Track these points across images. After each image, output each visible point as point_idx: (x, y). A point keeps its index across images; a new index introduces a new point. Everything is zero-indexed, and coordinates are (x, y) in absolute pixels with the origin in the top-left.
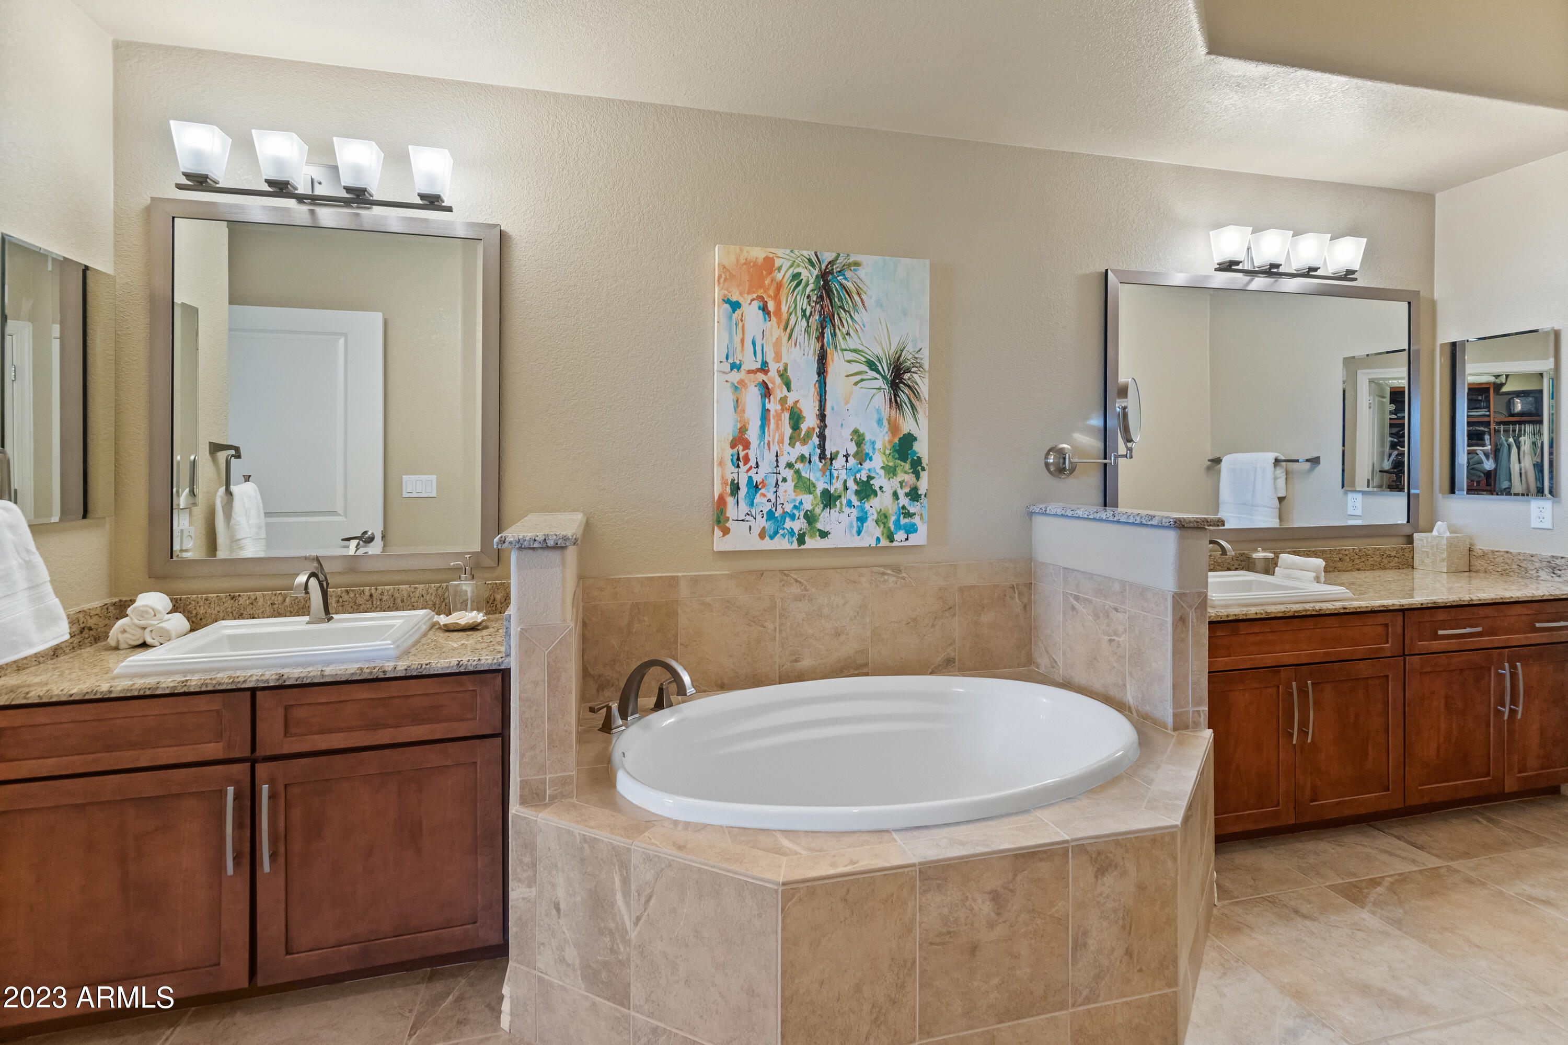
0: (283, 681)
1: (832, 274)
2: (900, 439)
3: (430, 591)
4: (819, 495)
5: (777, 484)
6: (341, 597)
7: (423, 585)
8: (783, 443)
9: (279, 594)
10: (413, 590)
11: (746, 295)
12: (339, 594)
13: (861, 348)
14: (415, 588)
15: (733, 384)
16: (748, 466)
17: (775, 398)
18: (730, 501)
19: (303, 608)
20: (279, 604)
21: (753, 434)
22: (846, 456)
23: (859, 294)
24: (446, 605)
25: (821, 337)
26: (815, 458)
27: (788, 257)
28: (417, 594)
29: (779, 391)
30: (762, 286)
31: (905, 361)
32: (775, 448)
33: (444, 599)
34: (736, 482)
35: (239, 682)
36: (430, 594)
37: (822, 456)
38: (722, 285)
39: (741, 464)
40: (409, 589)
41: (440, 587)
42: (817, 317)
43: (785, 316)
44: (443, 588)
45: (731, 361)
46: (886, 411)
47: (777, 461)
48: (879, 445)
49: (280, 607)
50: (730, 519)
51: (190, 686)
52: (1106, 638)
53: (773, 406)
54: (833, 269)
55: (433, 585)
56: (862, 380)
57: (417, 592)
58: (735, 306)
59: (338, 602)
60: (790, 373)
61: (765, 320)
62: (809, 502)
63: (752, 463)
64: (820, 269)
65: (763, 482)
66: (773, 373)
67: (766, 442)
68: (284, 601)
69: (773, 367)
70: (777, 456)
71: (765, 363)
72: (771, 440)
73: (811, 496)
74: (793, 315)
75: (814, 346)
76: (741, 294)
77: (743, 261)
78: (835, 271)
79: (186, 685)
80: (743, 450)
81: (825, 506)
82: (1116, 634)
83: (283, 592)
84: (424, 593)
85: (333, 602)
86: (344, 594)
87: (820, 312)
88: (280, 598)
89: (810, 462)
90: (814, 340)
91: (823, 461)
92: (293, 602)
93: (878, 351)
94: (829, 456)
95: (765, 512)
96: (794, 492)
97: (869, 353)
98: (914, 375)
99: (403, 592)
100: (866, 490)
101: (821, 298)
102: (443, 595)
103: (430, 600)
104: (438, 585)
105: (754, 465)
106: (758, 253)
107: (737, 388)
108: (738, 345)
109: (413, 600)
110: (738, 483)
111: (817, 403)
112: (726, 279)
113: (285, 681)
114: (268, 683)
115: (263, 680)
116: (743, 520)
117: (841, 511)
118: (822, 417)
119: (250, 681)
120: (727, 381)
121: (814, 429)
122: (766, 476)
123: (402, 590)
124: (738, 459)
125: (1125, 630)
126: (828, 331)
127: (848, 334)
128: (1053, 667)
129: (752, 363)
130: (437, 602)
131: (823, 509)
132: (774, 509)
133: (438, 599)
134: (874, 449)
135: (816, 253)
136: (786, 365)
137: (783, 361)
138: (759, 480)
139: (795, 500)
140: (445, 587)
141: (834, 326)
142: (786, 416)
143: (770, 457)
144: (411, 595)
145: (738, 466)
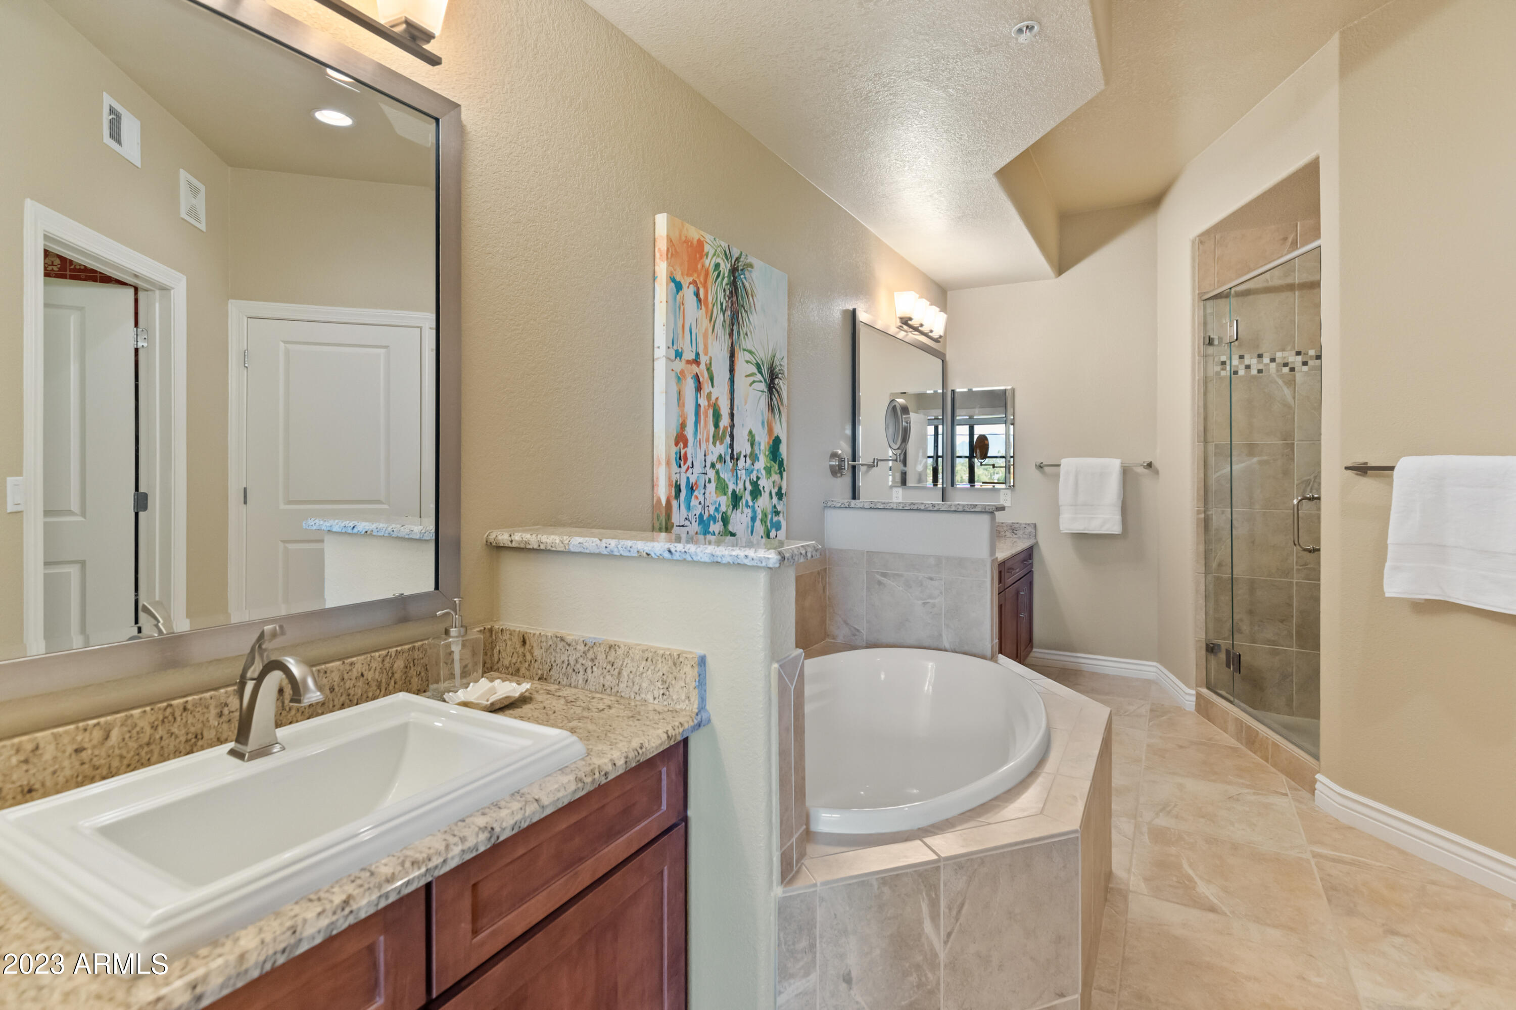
0: (496, 838)
1: (738, 270)
2: (774, 441)
3: (374, 665)
4: (730, 495)
5: (705, 485)
6: (226, 705)
7: (363, 657)
8: (709, 442)
9: (95, 725)
10: (348, 668)
11: (686, 276)
12: (223, 700)
13: (753, 350)
14: (352, 664)
15: (677, 373)
16: (686, 466)
17: (704, 393)
18: (674, 503)
19: (148, 744)
20: (94, 747)
21: (689, 432)
22: (745, 456)
23: (752, 296)
24: (395, 683)
25: (731, 334)
26: (728, 458)
27: (712, 244)
28: (355, 673)
29: (707, 388)
30: (696, 270)
31: (775, 368)
32: (704, 446)
33: (393, 674)
34: (678, 483)
35: (436, 867)
36: (372, 671)
37: (732, 458)
38: (669, 260)
39: (682, 463)
40: (342, 668)
41: (387, 656)
42: (729, 313)
43: (710, 306)
44: (391, 657)
45: (675, 347)
46: (766, 413)
47: (705, 460)
48: (762, 447)
49: (96, 752)
50: (675, 525)
51: (359, 909)
52: (920, 602)
53: (703, 402)
54: (738, 266)
55: (377, 654)
56: (754, 382)
57: (354, 670)
58: (679, 287)
59: (221, 715)
60: (713, 368)
61: (698, 308)
62: (724, 502)
63: (689, 463)
64: (731, 264)
65: (696, 483)
66: (703, 366)
67: (698, 439)
68: (107, 737)
69: (703, 359)
70: (705, 455)
71: (698, 354)
72: (701, 438)
73: (726, 497)
74: (715, 307)
75: (728, 342)
76: (682, 274)
77: (683, 238)
78: (739, 269)
79: (351, 912)
80: (684, 448)
81: (733, 508)
82: (930, 597)
83: (102, 720)
84: (364, 669)
85: (211, 719)
86: (231, 698)
87: (731, 307)
88: (97, 734)
89: (725, 462)
90: (727, 336)
91: (732, 461)
92: (127, 736)
93: (762, 355)
94: (735, 457)
95: (697, 516)
96: (716, 493)
97: (758, 356)
98: (780, 381)
99: (333, 674)
100: (756, 492)
101: (731, 292)
102: (391, 667)
103: (373, 679)
104: (384, 653)
105: (691, 466)
106: (694, 234)
107: (680, 377)
108: (680, 331)
109: (349, 684)
110: (680, 484)
111: (729, 401)
112: (672, 254)
113: (498, 838)
114: (477, 850)
115: (469, 848)
116: (683, 526)
117: (742, 512)
118: (732, 415)
119: (453, 858)
120: (673, 370)
121: (727, 427)
122: (698, 477)
123: (332, 672)
124: (680, 458)
125: (941, 593)
126: (735, 328)
127: (746, 334)
128: (854, 635)
129: (689, 355)
130: (384, 681)
131: (733, 510)
132: (703, 513)
133: (385, 675)
134: (760, 450)
135: (729, 246)
136: (711, 358)
137: (709, 355)
138: (694, 482)
139: (716, 502)
140: (393, 655)
141: (739, 323)
142: (711, 412)
143: (700, 456)
144: (346, 676)
145: (680, 466)
